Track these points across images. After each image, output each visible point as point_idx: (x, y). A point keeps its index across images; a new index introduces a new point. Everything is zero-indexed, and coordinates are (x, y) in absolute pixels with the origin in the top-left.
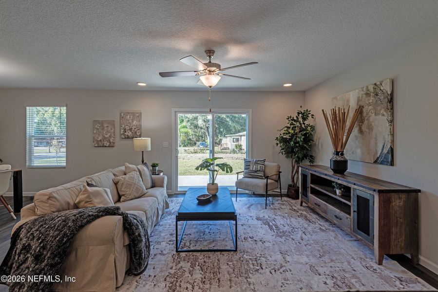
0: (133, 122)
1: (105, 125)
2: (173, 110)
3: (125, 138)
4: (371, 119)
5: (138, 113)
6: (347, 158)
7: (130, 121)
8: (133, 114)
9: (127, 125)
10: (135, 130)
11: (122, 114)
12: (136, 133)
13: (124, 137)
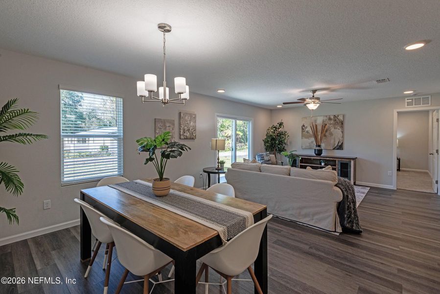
0: (190, 123)
1: (168, 125)
2: (216, 114)
3: (185, 139)
4: (332, 130)
5: (194, 114)
6: (322, 148)
7: (188, 122)
8: (191, 115)
9: (186, 126)
10: (192, 131)
11: (182, 115)
12: (193, 134)
13: (183, 138)
